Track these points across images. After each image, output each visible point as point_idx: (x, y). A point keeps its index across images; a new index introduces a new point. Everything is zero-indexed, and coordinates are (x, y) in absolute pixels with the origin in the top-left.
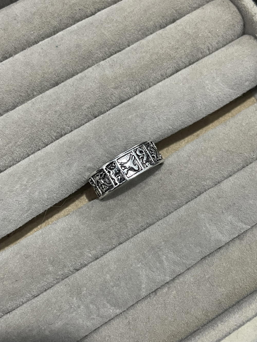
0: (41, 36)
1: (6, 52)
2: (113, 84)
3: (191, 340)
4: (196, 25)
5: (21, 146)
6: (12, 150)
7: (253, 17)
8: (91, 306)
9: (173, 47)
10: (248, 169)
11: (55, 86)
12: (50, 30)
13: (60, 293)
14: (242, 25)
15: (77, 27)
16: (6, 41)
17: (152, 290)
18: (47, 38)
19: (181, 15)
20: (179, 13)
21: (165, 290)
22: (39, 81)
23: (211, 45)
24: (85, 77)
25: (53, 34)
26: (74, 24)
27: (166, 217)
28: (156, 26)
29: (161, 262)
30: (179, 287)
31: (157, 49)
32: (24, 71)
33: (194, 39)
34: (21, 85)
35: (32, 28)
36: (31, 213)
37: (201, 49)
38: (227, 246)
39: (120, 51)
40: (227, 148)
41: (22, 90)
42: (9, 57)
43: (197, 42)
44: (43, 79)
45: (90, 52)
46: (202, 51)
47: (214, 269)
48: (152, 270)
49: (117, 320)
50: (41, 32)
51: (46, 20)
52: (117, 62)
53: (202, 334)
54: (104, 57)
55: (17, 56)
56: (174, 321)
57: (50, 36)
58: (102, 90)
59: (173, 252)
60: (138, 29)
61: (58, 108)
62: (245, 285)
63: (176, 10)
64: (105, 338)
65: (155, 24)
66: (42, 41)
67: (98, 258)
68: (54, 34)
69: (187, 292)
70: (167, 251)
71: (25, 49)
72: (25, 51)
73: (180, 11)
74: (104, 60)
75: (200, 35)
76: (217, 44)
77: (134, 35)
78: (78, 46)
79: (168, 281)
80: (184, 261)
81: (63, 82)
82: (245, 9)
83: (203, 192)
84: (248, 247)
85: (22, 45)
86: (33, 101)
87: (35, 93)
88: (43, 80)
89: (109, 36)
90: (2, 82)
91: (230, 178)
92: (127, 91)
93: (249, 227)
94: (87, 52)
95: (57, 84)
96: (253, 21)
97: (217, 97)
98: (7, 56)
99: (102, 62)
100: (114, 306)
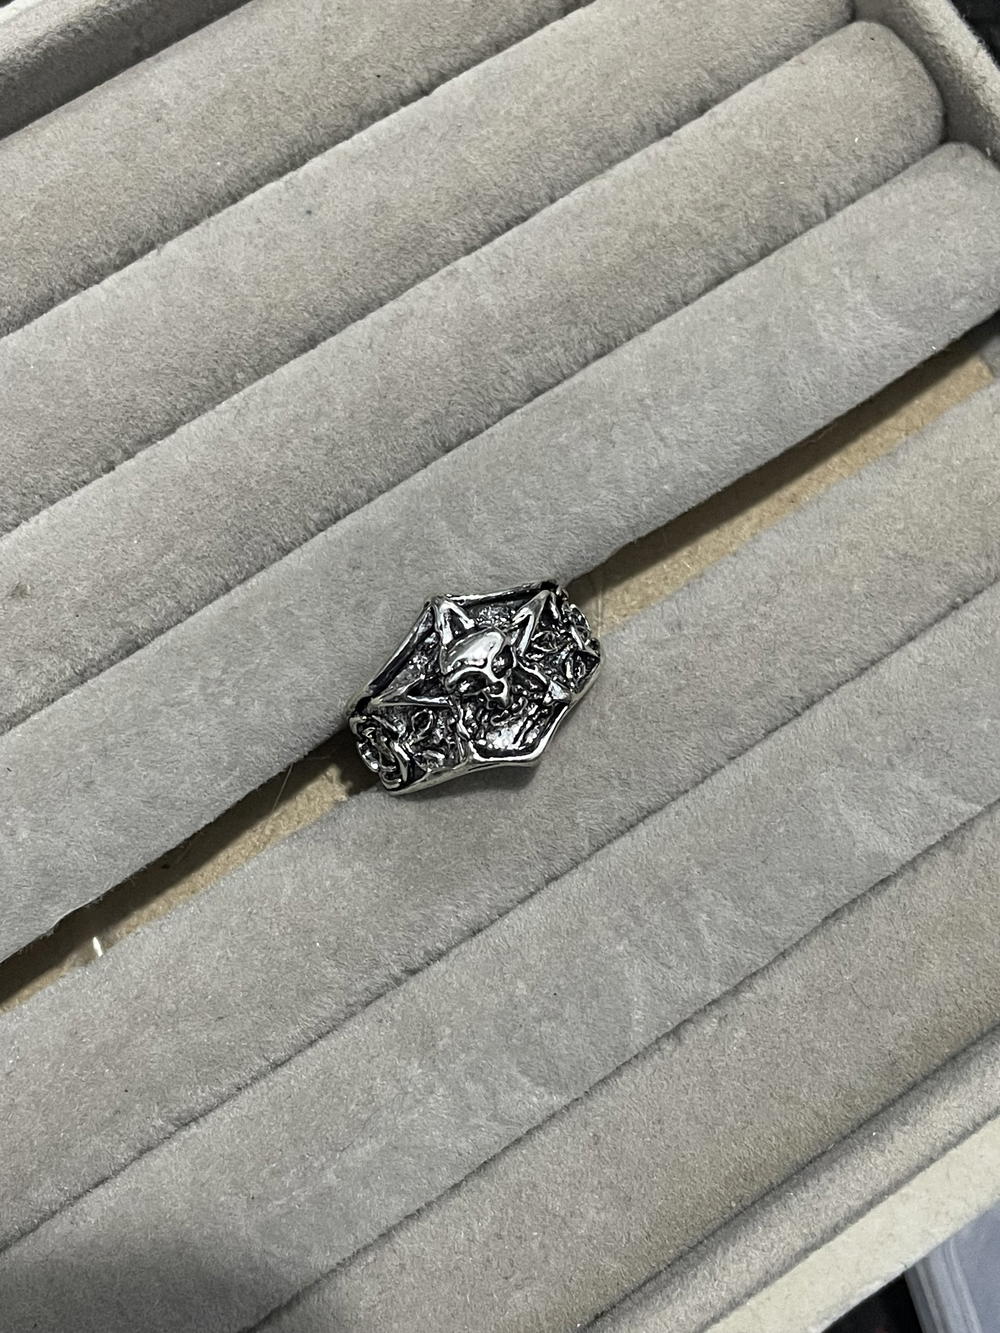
0: (247, 173)
1: (133, 236)
2: (508, 337)
3: (805, 1185)
4: (781, 122)
5: (205, 560)
6: (177, 575)
7: (977, 92)
8: (470, 1086)
9: (705, 201)
10: (969, 614)
11: (304, 350)
12: (278, 151)
13: (364, 1048)
14: (936, 117)
15: (375, 138)
16: (131, 197)
17: (667, 1027)
18: (272, 181)
19: (728, 87)
20: (720, 81)
21: (710, 1026)
22: (252, 333)
23: (836, 191)
24: (412, 315)
25: (288, 165)
26: (361, 127)
27: (701, 786)
28: (644, 129)
29: (694, 936)
30: (755, 1017)
31: (654, 212)
32: (202, 303)
33: (776, 172)
34: (194, 350)
35: (217, 148)
36: (243, 779)
37: (801, 206)
38: (910, 875)
39: (524, 219)
40: (902, 547)
41: (197, 368)
42: (143, 252)
43: (786, 180)
44: (266, 326)
45: (423, 226)
46: (806, 213)
47: (869, 952)
48: (665, 961)
49: (555, 1130)
50: (251, 161)
51: (265, 117)
52: (516, 260)
53: (841, 1166)
54: (468, 241)
55: (171, 246)
56: (744, 1128)
57: (281, 175)
58: (470, 361)
59: (732, 898)
60: (582, 142)
61: (323, 428)
62: (975, 1002)
63: (711, 72)
64: (521, 1191)
65: (639, 122)
66: (254, 190)
67: (480, 930)
68: (294, 166)
69: (784, 1031)
70: (712, 898)
71: (196, 222)
72: (197, 228)
73: (724, 73)
74: (468, 251)
75: (797, 159)
76: (853, 185)
77: (568, 161)
78: (381, 207)
79: (715, 996)
80: (766, 929)
81: (333, 333)
82: (948, 63)
83: (821, 698)
84: (980, 873)
85: (187, 209)
86: (237, 404)
87: (240, 376)
88: (266, 330)
89: (486, 168)
90: (130, 344)
91: (911, 646)
92: (553, 360)
93: (979, 808)
94: (413, 227)
95: (312, 342)
96: (975, 103)
97: (861, 357)
98: (137, 247)
99: (464, 262)
100: (544, 1085)
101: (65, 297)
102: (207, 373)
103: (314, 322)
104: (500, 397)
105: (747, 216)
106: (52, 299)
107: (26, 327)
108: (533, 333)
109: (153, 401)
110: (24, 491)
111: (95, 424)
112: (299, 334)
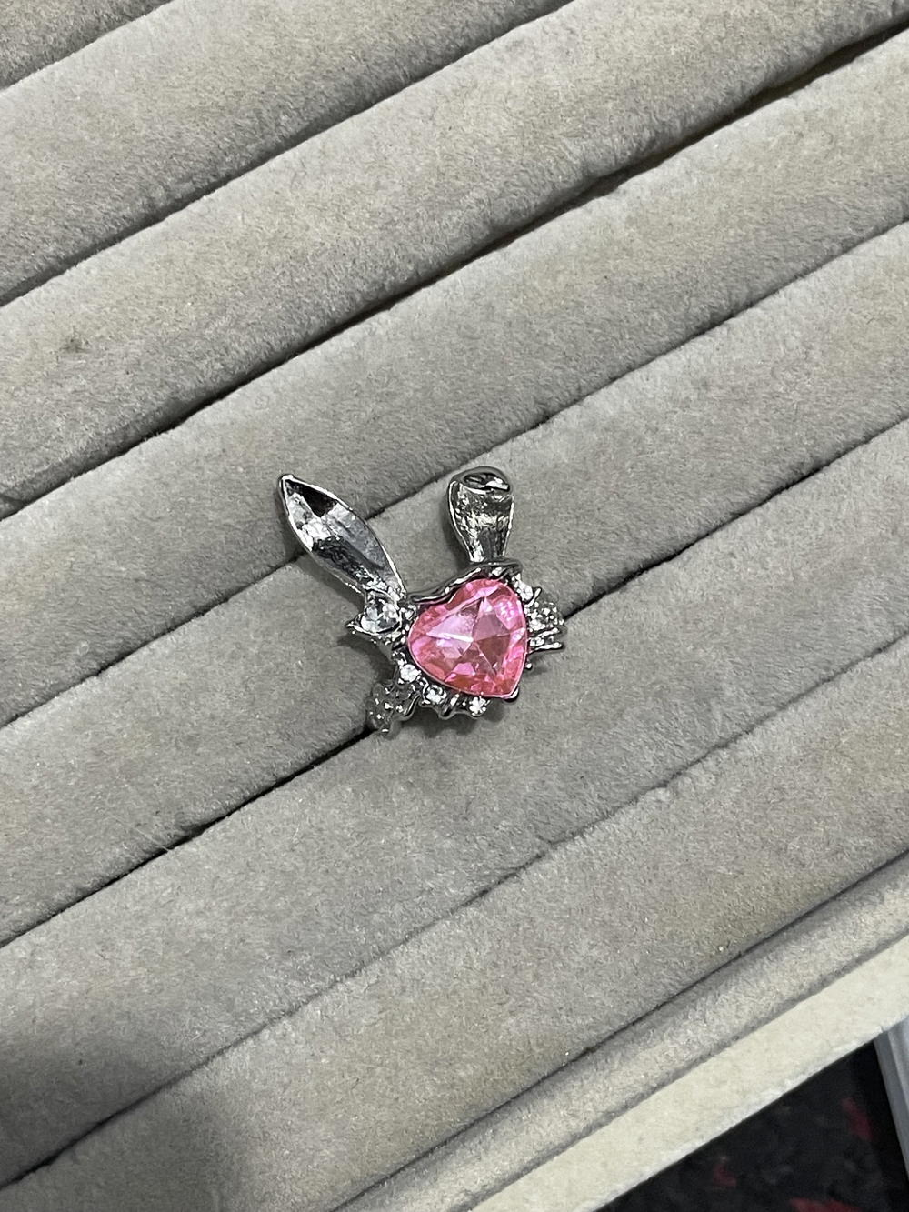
101: (111, 28)
102: (251, 113)
103: (362, 66)
104: (554, 180)
105: (817, 14)
106: (97, 29)
107: (73, 55)
108: (594, 118)
109: (199, 141)
110: (66, 223)
111: (138, 159)
112: (345, 78)
